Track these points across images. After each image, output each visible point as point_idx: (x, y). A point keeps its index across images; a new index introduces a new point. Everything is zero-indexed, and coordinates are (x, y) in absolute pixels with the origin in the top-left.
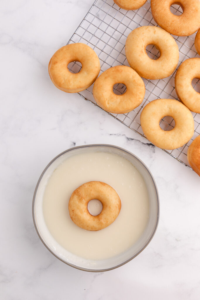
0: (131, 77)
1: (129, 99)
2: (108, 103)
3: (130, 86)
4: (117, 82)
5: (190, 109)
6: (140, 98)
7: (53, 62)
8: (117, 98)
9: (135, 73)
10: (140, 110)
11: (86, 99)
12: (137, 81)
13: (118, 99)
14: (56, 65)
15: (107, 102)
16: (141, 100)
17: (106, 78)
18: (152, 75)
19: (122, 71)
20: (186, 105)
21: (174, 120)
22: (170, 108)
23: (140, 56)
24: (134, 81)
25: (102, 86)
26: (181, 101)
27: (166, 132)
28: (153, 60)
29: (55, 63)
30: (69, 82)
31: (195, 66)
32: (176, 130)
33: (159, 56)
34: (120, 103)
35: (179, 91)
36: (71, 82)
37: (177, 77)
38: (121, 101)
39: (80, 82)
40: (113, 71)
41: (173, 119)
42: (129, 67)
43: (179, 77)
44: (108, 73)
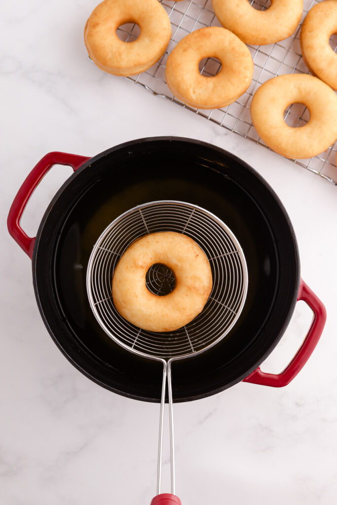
0: (227, 43)
1: (228, 80)
2: (194, 92)
3: (228, 59)
4: (205, 55)
5: (332, 85)
6: (246, 77)
7: (91, 25)
8: (208, 82)
9: (233, 35)
10: (248, 100)
11: (155, 94)
12: (237, 49)
13: (210, 83)
14: (98, 29)
15: (191, 90)
16: (247, 80)
17: (185, 50)
18: (261, 36)
19: (210, 35)
20: (325, 80)
21: (307, 110)
22: (298, 89)
23: (238, 6)
24: (233, 49)
25: (179, 64)
26: (314, 74)
27: (296, 129)
28: (260, 12)
29: (96, 25)
30: (120, 55)
31: (332, 12)
32: (314, 123)
33: (270, 4)
34: (213, 90)
35: (309, 58)
36: (124, 56)
37: (303, 35)
38: (215, 87)
39: (139, 55)
40: (196, 38)
41: (306, 108)
42: (220, 27)
43: (306, 34)
44: (187, 42)
